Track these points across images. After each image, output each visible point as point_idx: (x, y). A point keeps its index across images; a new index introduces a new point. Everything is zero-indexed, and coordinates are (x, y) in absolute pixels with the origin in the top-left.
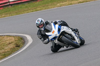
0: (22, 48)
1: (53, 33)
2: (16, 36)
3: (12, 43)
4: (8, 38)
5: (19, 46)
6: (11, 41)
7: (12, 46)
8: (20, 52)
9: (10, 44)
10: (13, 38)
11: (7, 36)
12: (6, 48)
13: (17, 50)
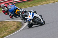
0: (21, 28)
1: (29, 17)
2: (17, 21)
3: (15, 25)
4: (13, 23)
5: (19, 27)
6: (14, 24)
7: (15, 27)
8: (19, 30)
9: (14, 26)
10: (16, 23)
11: (12, 21)
12: (12, 28)
13: (18, 30)
